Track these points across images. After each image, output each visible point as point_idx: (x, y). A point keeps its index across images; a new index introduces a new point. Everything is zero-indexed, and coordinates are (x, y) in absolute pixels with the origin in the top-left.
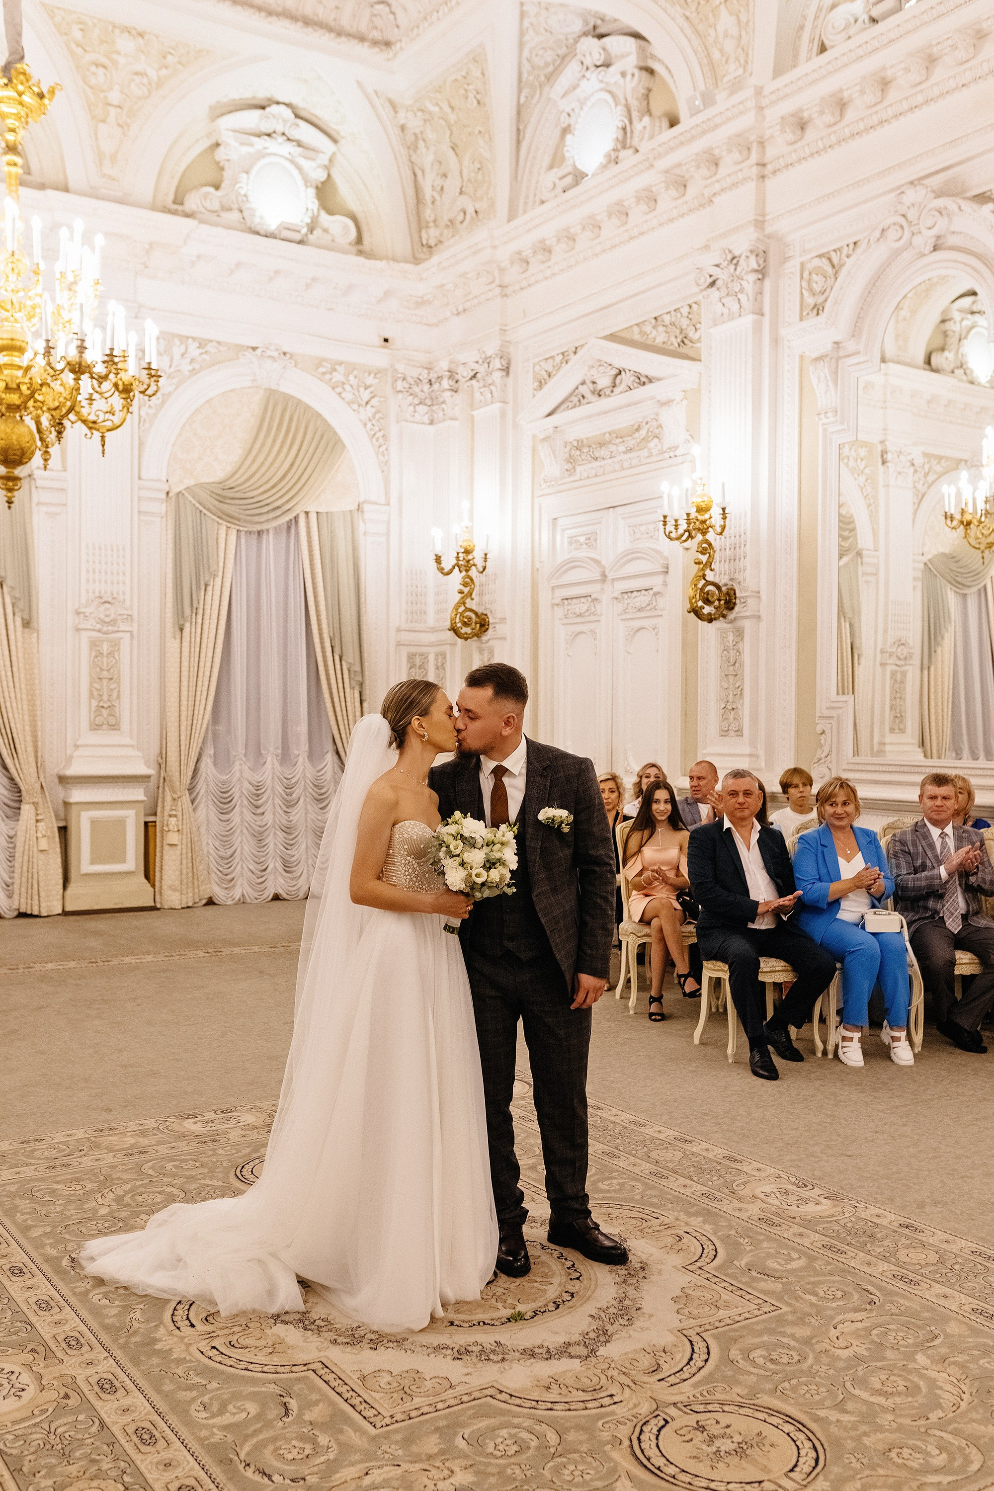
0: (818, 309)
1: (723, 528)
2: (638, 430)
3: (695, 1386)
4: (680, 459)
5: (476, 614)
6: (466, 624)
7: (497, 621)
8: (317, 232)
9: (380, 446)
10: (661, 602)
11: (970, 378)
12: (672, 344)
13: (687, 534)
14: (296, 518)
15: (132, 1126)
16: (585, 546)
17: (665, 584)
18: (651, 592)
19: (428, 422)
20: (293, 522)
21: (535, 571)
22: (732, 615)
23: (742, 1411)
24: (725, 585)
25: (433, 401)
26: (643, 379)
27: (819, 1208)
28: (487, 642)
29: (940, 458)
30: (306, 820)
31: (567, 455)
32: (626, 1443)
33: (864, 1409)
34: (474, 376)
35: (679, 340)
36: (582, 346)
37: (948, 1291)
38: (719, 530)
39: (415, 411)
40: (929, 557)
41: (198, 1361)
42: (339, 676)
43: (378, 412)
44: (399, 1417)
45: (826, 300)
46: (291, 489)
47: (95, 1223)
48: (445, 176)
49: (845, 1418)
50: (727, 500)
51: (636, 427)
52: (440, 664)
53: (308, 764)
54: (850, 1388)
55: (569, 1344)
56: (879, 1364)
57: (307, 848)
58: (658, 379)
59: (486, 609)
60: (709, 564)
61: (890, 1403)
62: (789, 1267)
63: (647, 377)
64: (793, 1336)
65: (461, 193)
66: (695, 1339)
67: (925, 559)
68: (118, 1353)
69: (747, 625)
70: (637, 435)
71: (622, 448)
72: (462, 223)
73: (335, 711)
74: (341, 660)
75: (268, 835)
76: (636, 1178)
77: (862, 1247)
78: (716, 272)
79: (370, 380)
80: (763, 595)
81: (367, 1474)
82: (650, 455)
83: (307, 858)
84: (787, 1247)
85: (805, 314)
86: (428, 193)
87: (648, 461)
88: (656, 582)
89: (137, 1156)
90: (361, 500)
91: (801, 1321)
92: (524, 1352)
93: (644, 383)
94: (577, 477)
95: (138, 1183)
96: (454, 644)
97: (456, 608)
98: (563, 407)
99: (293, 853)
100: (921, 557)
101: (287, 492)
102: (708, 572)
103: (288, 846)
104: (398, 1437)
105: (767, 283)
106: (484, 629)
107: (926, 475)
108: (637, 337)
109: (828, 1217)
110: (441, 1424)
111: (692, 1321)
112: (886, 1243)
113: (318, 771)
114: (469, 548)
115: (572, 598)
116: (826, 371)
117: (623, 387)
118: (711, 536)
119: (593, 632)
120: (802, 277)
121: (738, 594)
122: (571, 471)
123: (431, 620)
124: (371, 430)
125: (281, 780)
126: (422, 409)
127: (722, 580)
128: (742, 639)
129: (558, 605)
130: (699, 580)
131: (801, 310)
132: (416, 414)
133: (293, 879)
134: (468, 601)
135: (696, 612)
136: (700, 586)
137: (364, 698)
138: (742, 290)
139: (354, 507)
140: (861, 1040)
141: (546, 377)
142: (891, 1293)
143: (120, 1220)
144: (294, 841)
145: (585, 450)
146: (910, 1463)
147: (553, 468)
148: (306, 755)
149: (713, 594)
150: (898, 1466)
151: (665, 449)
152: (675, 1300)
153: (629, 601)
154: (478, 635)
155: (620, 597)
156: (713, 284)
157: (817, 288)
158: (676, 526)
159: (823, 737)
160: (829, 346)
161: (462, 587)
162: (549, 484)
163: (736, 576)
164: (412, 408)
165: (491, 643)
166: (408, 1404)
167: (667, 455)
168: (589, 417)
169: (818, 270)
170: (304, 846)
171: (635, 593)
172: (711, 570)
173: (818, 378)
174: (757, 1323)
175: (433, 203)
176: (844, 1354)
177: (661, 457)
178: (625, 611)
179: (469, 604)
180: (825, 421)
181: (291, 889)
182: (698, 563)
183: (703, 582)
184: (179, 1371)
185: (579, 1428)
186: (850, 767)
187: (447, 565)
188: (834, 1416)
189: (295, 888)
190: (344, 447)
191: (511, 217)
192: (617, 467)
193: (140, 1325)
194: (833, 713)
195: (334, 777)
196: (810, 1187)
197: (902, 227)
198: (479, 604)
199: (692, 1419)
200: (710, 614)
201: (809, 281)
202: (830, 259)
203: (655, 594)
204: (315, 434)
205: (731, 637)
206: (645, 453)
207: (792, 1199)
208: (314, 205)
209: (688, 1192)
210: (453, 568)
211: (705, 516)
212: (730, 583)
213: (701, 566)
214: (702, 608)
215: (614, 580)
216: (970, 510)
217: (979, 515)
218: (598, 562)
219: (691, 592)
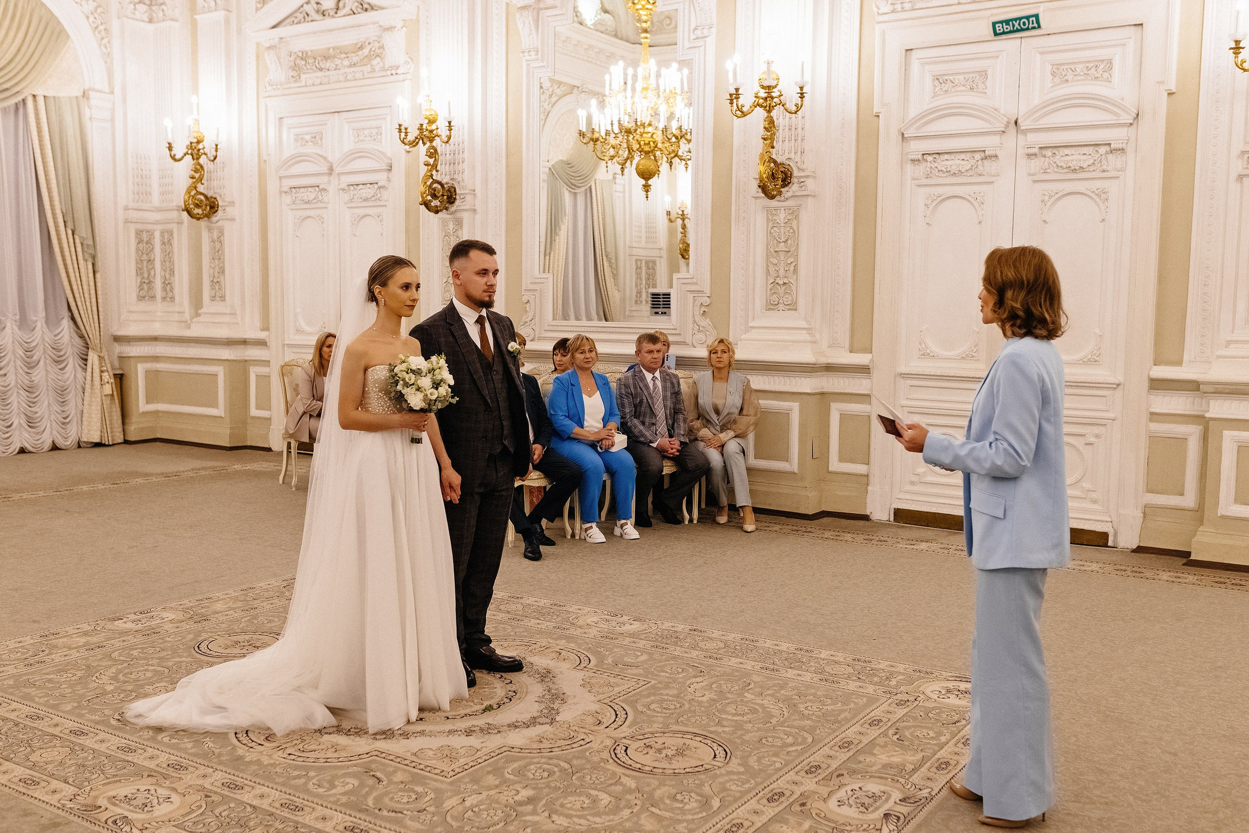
1: (449, 138)
2: (361, 48)
3: (630, 727)
4: (401, 77)
5: (206, 197)
6: (197, 206)
7: (226, 204)
9: (102, 39)
10: (385, 194)
11: (580, 20)
13: (418, 141)
14: (24, 101)
15: (71, 630)
16: (311, 143)
17: (389, 180)
18: (376, 186)
19: (147, 20)
20: (22, 104)
21: (262, 163)
22: (453, 208)
23: (665, 735)
24: (447, 183)
25: (152, 2)
26: (365, 6)
27: (633, 627)
28: (217, 222)
29: (560, 83)
30: (47, 381)
31: (292, 64)
32: (611, 761)
33: (734, 724)
37: (741, 661)
38: (446, 139)
39: (135, 9)
40: (553, 163)
41: (285, 763)
42: (73, 249)
43: (99, 6)
44: (457, 770)
46: (18, 73)
47: (110, 695)
49: (727, 729)
50: (452, 115)
51: (359, 46)
52: (166, 241)
53: (46, 330)
54: (719, 715)
55: (535, 718)
56: (727, 701)
57: (49, 405)
59: (215, 193)
60: (434, 166)
61: (745, 718)
62: (639, 660)
63: (369, 4)
64: (667, 695)
66: (611, 704)
67: (549, 165)
68: (219, 767)
69: (466, 216)
70: (360, 53)
71: (346, 63)
73: (70, 281)
74: (73, 235)
75: (11, 395)
76: (501, 622)
77: (676, 644)
80: (478, 192)
81: (464, 801)
82: (373, 71)
83: (50, 415)
84: (630, 650)
87: (371, 75)
88: (381, 178)
89: (98, 650)
90: (86, 88)
91: (667, 686)
92: (509, 726)
93: (366, 10)
94: (303, 84)
95: (119, 667)
96: (180, 223)
97: (188, 192)
98: (287, 21)
99: (37, 410)
100: (547, 163)
101: (15, 76)
102: (434, 172)
103: (32, 403)
104: (467, 780)
106: (213, 210)
107: (551, 96)
109: (643, 631)
110: (490, 769)
111: (601, 695)
112: (688, 640)
113: (56, 336)
114: (199, 139)
115: (299, 188)
116: (530, 18)
117: (346, 11)
118: (437, 143)
119: (321, 217)
121: (458, 191)
122: (296, 78)
123: (156, 200)
124: (94, 22)
125: (20, 344)
126: (142, 8)
127: (445, 180)
128: (461, 227)
129: (286, 192)
130: (428, 179)
132: (137, 12)
133: (37, 434)
134: (199, 185)
135: (426, 204)
136: (428, 183)
137: (97, 269)
139: (79, 93)
140: (598, 526)
142: (708, 666)
143: (131, 691)
144: (37, 399)
145: (311, 61)
146: (776, 744)
147: (277, 73)
148: (43, 320)
149: (438, 190)
150: (770, 746)
151: (387, 67)
152: (583, 686)
153: (355, 192)
154: (208, 216)
155: (346, 188)
158: (407, 133)
159: (527, 306)
161: (193, 173)
162: (274, 87)
163: (456, 176)
164: (132, 6)
165: (221, 223)
166: (457, 763)
167: (389, 73)
168: (314, 33)
170: (46, 403)
171: (361, 186)
172: (437, 171)
173: (523, 23)
174: (642, 691)
176: (704, 699)
177: (383, 74)
178: (351, 201)
179: (201, 188)
180: (528, 58)
181: (36, 442)
182: (427, 164)
183: (431, 180)
184: (278, 770)
185: (578, 758)
186: (551, 328)
187: (179, 151)
188: (720, 729)
189: (39, 442)
190: (68, 36)
192: (342, 78)
193: (221, 750)
194: (536, 287)
195: (71, 341)
196: (619, 616)
198: (209, 188)
199: (641, 743)
200: (436, 206)
203: (380, 188)
204: (40, 21)
205: (451, 226)
206: (368, 68)
207: (614, 624)
209: (544, 627)
210: (185, 155)
211: (434, 127)
212: (452, 182)
213: (430, 167)
214: (430, 201)
215: (339, 174)
216: (597, 129)
217: (603, 134)
218: (325, 158)
219: (422, 189)
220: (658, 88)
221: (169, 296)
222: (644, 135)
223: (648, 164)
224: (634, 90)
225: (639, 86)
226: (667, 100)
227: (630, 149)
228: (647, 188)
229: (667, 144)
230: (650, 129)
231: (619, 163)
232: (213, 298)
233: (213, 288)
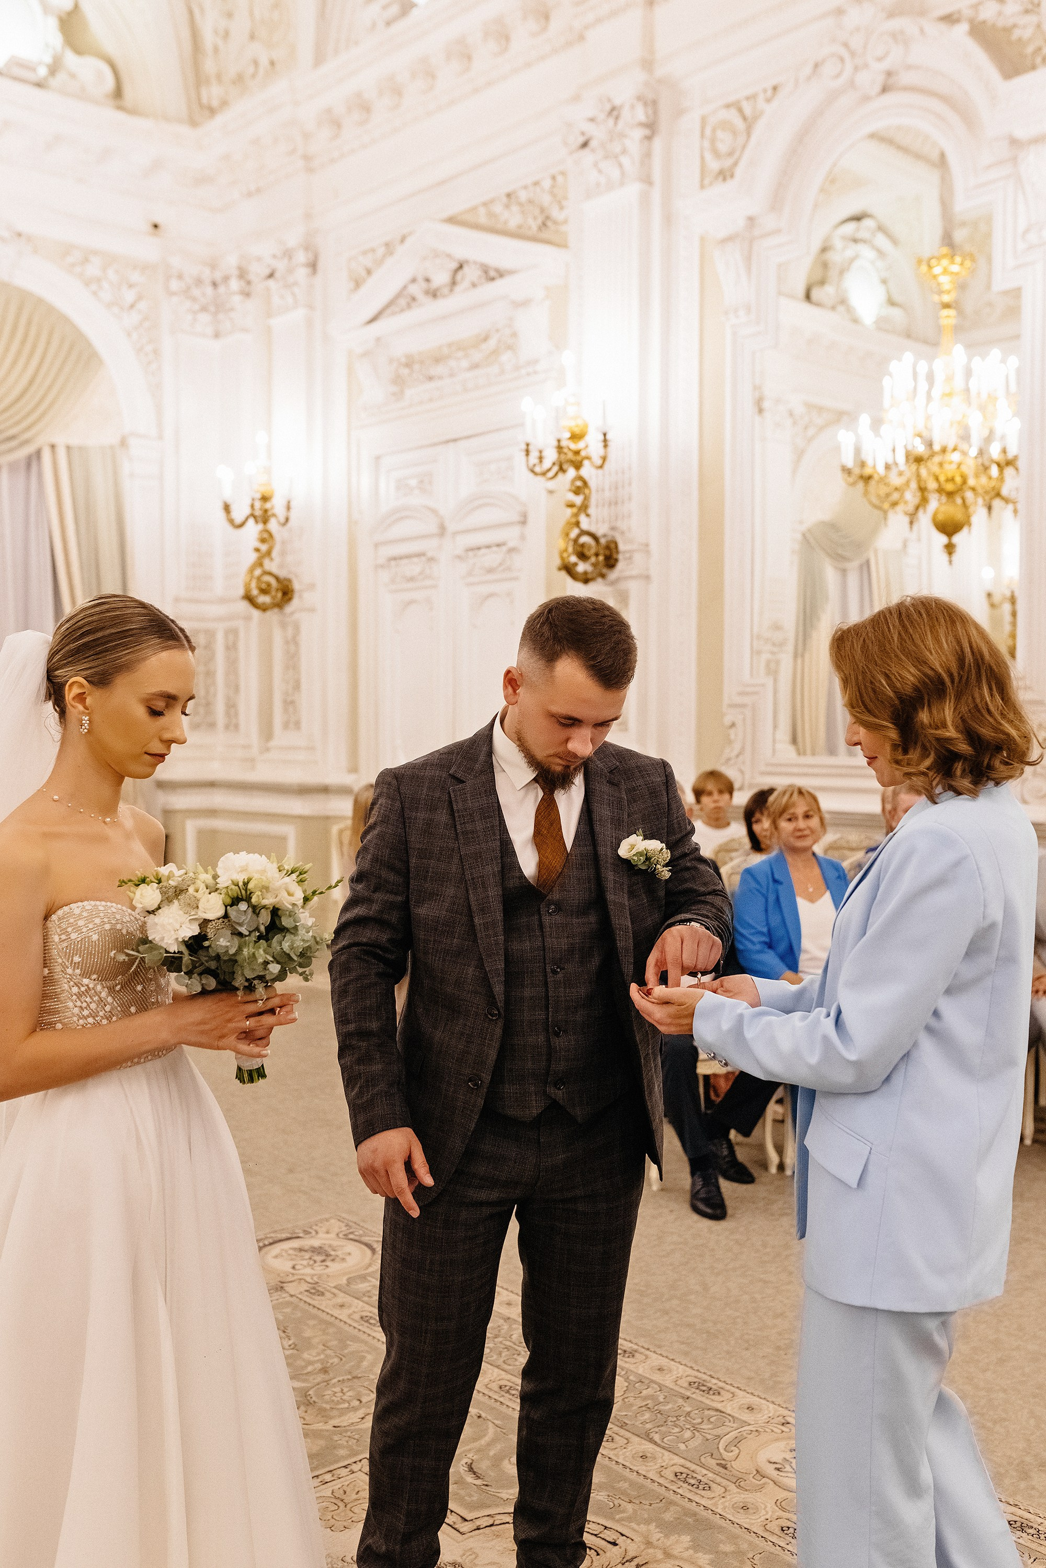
0: (725, 175)
1: (604, 459)
2: (486, 339)
4: (541, 376)
5: (277, 578)
6: (264, 591)
7: (303, 587)
8: (61, 77)
9: (149, 364)
10: (517, 560)
11: (853, 317)
12: (530, 228)
13: (556, 468)
14: (38, 453)
16: (417, 491)
17: (523, 537)
18: (504, 549)
19: (211, 334)
20: (34, 456)
21: (352, 524)
22: (613, 575)
24: (605, 536)
25: (218, 308)
28: (292, 613)
29: (820, 409)
31: (393, 375)
34: (271, 275)
35: (539, 221)
36: (410, 234)
38: (599, 462)
39: (195, 320)
40: (808, 526)
43: (145, 318)
45: (736, 164)
46: (29, 413)
48: (230, 15)
50: (608, 423)
51: (482, 336)
52: (230, 644)
58: (511, 272)
59: (289, 573)
60: (584, 508)
63: (496, 269)
65: (252, 37)
67: (803, 528)
69: (633, 586)
70: (484, 346)
71: (465, 364)
72: (254, 76)
78: (591, 129)
79: (135, 277)
80: (654, 547)
82: (502, 372)
85: (706, 182)
86: (208, 38)
87: (499, 379)
88: (511, 535)
90: (125, 433)
93: (493, 279)
94: (407, 402)
96: (248, 618)
97: (252, 570)
98: (388, 311)
100: (800, 525)
101: (25, 416)
105: (657, 143)
106: (287, 597)
107: (806, 428)
108: (483, 220)
114: (267, 494)
115: (400, 558)
116: (737, 255)
117: (466, 284)
118: (587, 471)
119: (429, 601)
120: (702, 135)
121: (621, 547)
122: (398, 396)
123: (218, 588)
124: (138, 341)
126: (204, 318)
127: (601, 530)
129: (382, 566)
130: (572, 528)
131: (702, 180)
132: (196, 324)
134: (266, 561)
135: (569, 569)
136: (573, 535)
138: (624, 151)
139: (115, 441)
141: (364, 273)
145: (416, 367)
147: (375, 391)
149: (590, 547)
151: (521, 363)
153: (476, 560)
154: (279, 606)
155: (463, 555)
156: (585, 145)
157: (723, 148)
158: (541, 459)
159: (732, 732)
160: (741, 223)
161: (258, 544)
162: (369, 412)
163: (619, 524)
164: (190, 315)
165: (297, 616)
167: (524, 372)
168: (422, 325)
169: (725, 125)
171: (483, 551)
172: (588, 515)
173: (727, 264)
175: (216, 50)
177: (515, 374)
178: (470, 574)
179: (268, 565)
180: (735, 321)
182: (571, 505)
183: (577, 531)
186: (770, 769)
187: (239, 513)
190: (101, 362)
191: (319, 59)
192: (458, 388)
194: (746, 700)
197: (842, 60)
198: (281, 566)
200: (586, 573)
201: (713, 141)
202: (740, 110)
203: (512, 550)
204: (62, 343)
206: (495, 369)
208: (56, 39)
210: (247, 519)
211: (581, 445)
212: (611, 533)
213: (575, 510)
214: (576, 564)
215: (455, 533)
216: (870, 462)
217: (881, 470)
218: (434, 511)
219: (561, 544)
220: (967, 390)
221: (232, 726)
222: (947, 466)
223: (952, 511)
224: (929, 397)
225: (936, 392)
226: (982, 408)
227: (922, 490)
228: (950, 548)
229: (984, 480)
230: (956, 457)
231: (906, 513)
232: (286, 726)
233: (286, 710)
